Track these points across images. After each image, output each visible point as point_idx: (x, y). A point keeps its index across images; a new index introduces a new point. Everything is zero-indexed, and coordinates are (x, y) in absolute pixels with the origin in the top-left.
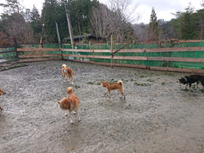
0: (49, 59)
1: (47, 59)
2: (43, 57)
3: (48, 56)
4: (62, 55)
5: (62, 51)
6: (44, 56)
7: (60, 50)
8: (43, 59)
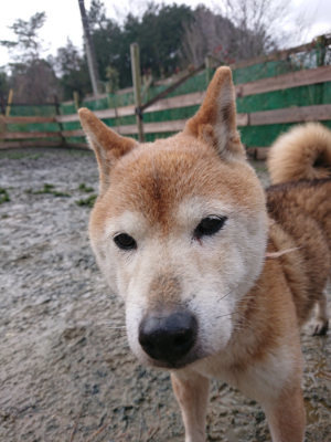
0: (24, 143)
1: (17, 144)
2: (7, 140)
3: (19, 136)
4: (60, 134)
5: (61, 125)
6: (10, 136)
7: (54, 121)
8: (6, 145)
